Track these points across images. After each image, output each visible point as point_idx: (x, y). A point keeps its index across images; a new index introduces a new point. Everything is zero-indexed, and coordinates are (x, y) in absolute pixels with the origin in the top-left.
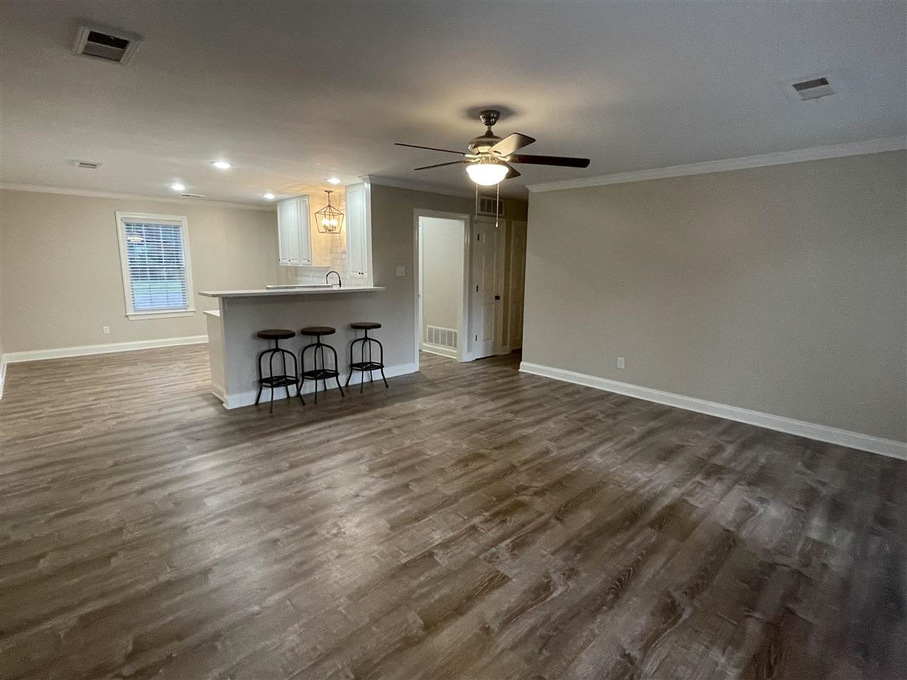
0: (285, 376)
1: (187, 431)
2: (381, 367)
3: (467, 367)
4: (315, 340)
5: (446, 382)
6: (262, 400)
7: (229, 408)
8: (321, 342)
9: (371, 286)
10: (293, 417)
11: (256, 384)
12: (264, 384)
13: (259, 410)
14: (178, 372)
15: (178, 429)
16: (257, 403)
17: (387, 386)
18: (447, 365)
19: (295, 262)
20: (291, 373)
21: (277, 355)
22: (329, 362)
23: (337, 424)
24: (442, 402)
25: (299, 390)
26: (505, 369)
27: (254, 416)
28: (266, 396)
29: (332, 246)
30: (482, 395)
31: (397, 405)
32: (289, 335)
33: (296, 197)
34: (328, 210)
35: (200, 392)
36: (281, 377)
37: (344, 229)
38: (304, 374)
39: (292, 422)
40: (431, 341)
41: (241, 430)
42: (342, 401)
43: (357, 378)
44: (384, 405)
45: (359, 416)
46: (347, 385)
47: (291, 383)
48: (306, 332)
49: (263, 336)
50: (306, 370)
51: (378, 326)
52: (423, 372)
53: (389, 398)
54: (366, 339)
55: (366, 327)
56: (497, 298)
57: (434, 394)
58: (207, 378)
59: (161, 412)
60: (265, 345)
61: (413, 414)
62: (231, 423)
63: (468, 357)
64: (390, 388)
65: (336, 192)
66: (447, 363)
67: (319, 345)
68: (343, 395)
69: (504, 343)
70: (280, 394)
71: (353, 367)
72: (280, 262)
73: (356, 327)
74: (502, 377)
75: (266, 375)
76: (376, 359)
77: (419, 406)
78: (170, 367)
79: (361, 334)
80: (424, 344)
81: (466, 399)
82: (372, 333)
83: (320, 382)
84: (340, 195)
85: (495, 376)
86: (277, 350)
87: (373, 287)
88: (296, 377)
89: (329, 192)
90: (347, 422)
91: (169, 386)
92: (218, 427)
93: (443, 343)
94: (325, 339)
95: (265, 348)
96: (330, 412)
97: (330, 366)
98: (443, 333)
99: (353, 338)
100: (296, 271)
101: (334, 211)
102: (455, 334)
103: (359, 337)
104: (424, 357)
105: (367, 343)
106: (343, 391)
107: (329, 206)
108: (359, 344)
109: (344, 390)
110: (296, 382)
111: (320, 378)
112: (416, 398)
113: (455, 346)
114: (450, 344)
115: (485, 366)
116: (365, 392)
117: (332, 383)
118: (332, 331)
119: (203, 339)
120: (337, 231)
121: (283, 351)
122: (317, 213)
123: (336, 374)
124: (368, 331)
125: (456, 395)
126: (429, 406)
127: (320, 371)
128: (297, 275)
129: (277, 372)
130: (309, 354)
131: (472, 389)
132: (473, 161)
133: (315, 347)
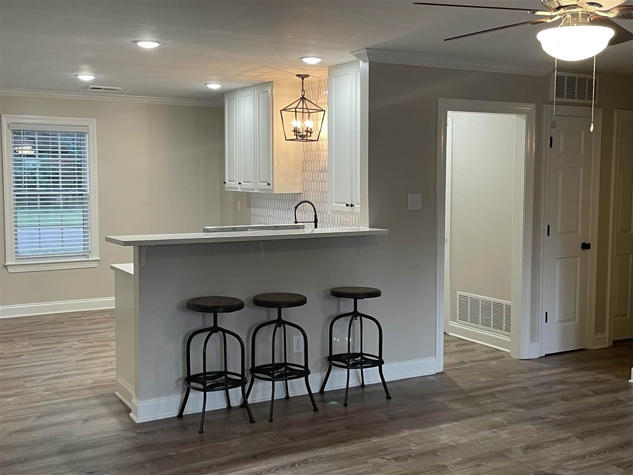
0: (226, 373)
1: (74, 456)
2: (379, 362)
3: (532, 370)
4: (274, 314)
5: (492, 395)
6: (189, 410)
7: (138, 421)
8: (283, 318)
9: (365, 228)
10: (235, 442)
11: (181, 382)
12: (192, 384)
13: (184, 428)
14: (68, 355)
15: (63, 452)
16: (180, 415)
17: (388, 397)
18: (494, 363)
19: (247, 186)
20: (235, 366)
21: (216, 337)
22: (295, 350)
23: (305, 462)
24: (486, 433)
25: (245, 396)
26: (603, 376)
27: (176, 437)
28: (195, 404)
29: (305, 161)
30: (560, 425)
31: (406, 433)
32: (235, 306)
33: (253, 86)
34: (301, 106)
35: (99, 391)
36: (220, 374)
37: (324, 134)
38: (255, 370)
39: (232, 453)
40: (463, 317)
41: (153, 461)
42: (313, 421)
43: (339, 379)
44: (382, 434)
45: (341, 449)
46: (322, 391)
47: (236, 384)
48: (260, 302)
49: (196, 306)
50: (258, 363)
51: (377, 294)
52: (451, 374)
53: (391, 419)
54: (355, 314)
55: (357, 295)
56: (585, 246)
57: (470, 416)
58: (111, 367)
59: (41, 422)
60: (199, 321)
61: (434, 453)
62: (139, 448)
63: (531, 350)
64: (393, 401)
65: (314, 76)
66: (494, 359)
67: (280, 322)
68: (316, 409)
69: (599, 328)
70: (216, 400)
71: (334, 360)
72: (226, 185)
73: (338, 294)
74: (596, 393)
75: (196, 368)
76: (371, 349)
77: (444, 439)
78: (59, 347)
79: (347, 306)
80: (452, 324)
81: (529, 431)
82: (366, 306)
83: (279, 384)
84: (320, 81)
85: (584, 390)
86: (215, 329)
87: (367, 229)
88: (242, 375)
89: (303, 77)
90: (320, 460)
91: (54, 378)
92: (121, 453)
93: (486, 323)
94: (290, 314)
95: (199, 326)
96: (293, 438)
97: (296, 358)
98: (487, 306)
99: (334, 312)
100: (247, 199)
101: (310, 105)
102: (508, 308)
103: (343, 311)
104: (453, 347)
105: (357, 322)
106: (316, 401)
107: (303, 98)
108: (343, 323)
109: (316, 398)
110: (241, 383)
111: (280, 378)
112: (440, 422)
113: (508, 330)
114: (498, 326)
115: (562, 369)
116: (351, 407)
117: (297, 388)
118: (302, 302)
119: (108, 302)
120: (314, 137)
121: (225, 331)
122: (284, 110)
123: (305, 373)
124: (358, 301)
125: (510, 423)
126: (464, 440)
127: (280, 366)
128: (249, 206)
129: (214, 366)
130: (265, 336)
131: (541, 412)
132: (549, 21)
133: (274, 325)
